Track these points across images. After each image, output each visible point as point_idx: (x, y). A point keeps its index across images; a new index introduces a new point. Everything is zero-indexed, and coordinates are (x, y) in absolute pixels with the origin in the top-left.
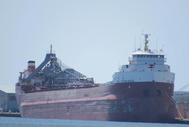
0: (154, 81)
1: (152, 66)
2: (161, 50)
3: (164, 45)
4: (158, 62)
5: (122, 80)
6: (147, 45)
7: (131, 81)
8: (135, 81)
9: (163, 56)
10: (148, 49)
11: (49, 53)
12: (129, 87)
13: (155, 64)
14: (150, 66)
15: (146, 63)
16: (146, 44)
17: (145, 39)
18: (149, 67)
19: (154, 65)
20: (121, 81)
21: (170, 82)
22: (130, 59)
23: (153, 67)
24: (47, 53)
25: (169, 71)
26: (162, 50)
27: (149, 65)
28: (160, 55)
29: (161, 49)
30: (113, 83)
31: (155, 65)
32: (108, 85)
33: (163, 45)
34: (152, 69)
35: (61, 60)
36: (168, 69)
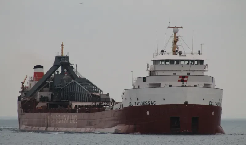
0: (186, 103)
1: (183, 79)
2: (199, 52)
3: (204, 44)
4: (193, 71)
5: (137, 101)
6: (177, 43)
7: (151, 103)
8: (157, 103)
9: (201, 62)
10: (177, 51)
11: (60, 55)
12: (148, 113)
13: (189, 74)
14: (181, 79)
15: (174, 74)
16: (175, 42)
17: (173, 35)
18: (179, 81)
19: (187, 77)
20: (135, 102)
21: (215, 104)
22: (150, 67)
23: (185, 79)
24: (57, 55)
25: (212, 86)
26: (201, 52)
27: (179, 76)
28: (197, 60)
29: (200, 50)
30: (122, 107)
31: (189, 77)
32: (117, 110)
33: (202, 44)
34: (183, 83)
35: (76, 65)
36: (211, 83)
